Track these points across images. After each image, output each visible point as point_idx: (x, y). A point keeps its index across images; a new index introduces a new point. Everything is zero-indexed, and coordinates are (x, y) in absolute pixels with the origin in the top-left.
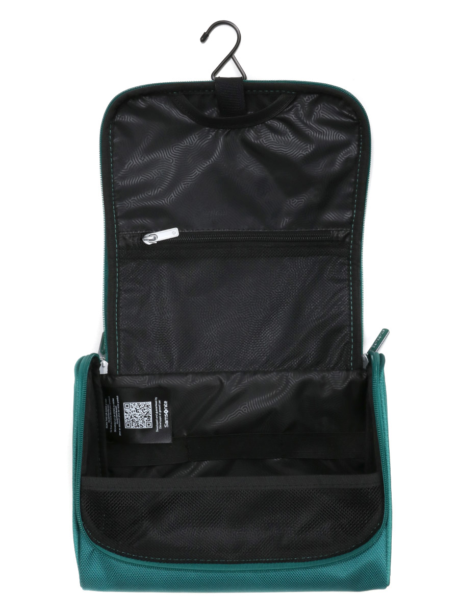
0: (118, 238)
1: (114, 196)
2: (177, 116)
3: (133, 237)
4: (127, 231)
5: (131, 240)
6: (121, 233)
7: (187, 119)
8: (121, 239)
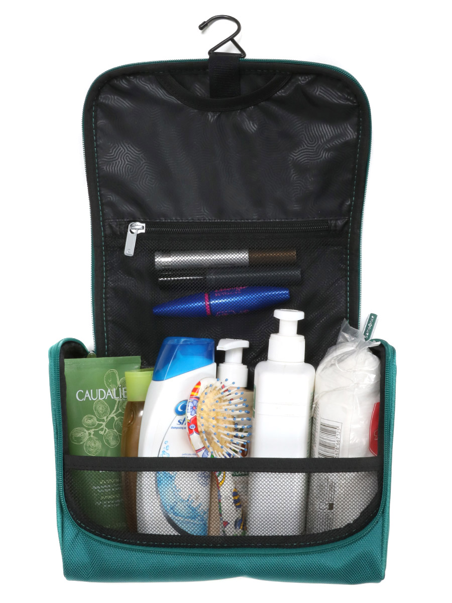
0: (104, 226)
1: (99, 182)
2: (163, 97)
3: (120, 225)
4: (114, 219)
5: (117, 229)
6: (107, 221)
7: (174, 101)
8: (107, 226)
